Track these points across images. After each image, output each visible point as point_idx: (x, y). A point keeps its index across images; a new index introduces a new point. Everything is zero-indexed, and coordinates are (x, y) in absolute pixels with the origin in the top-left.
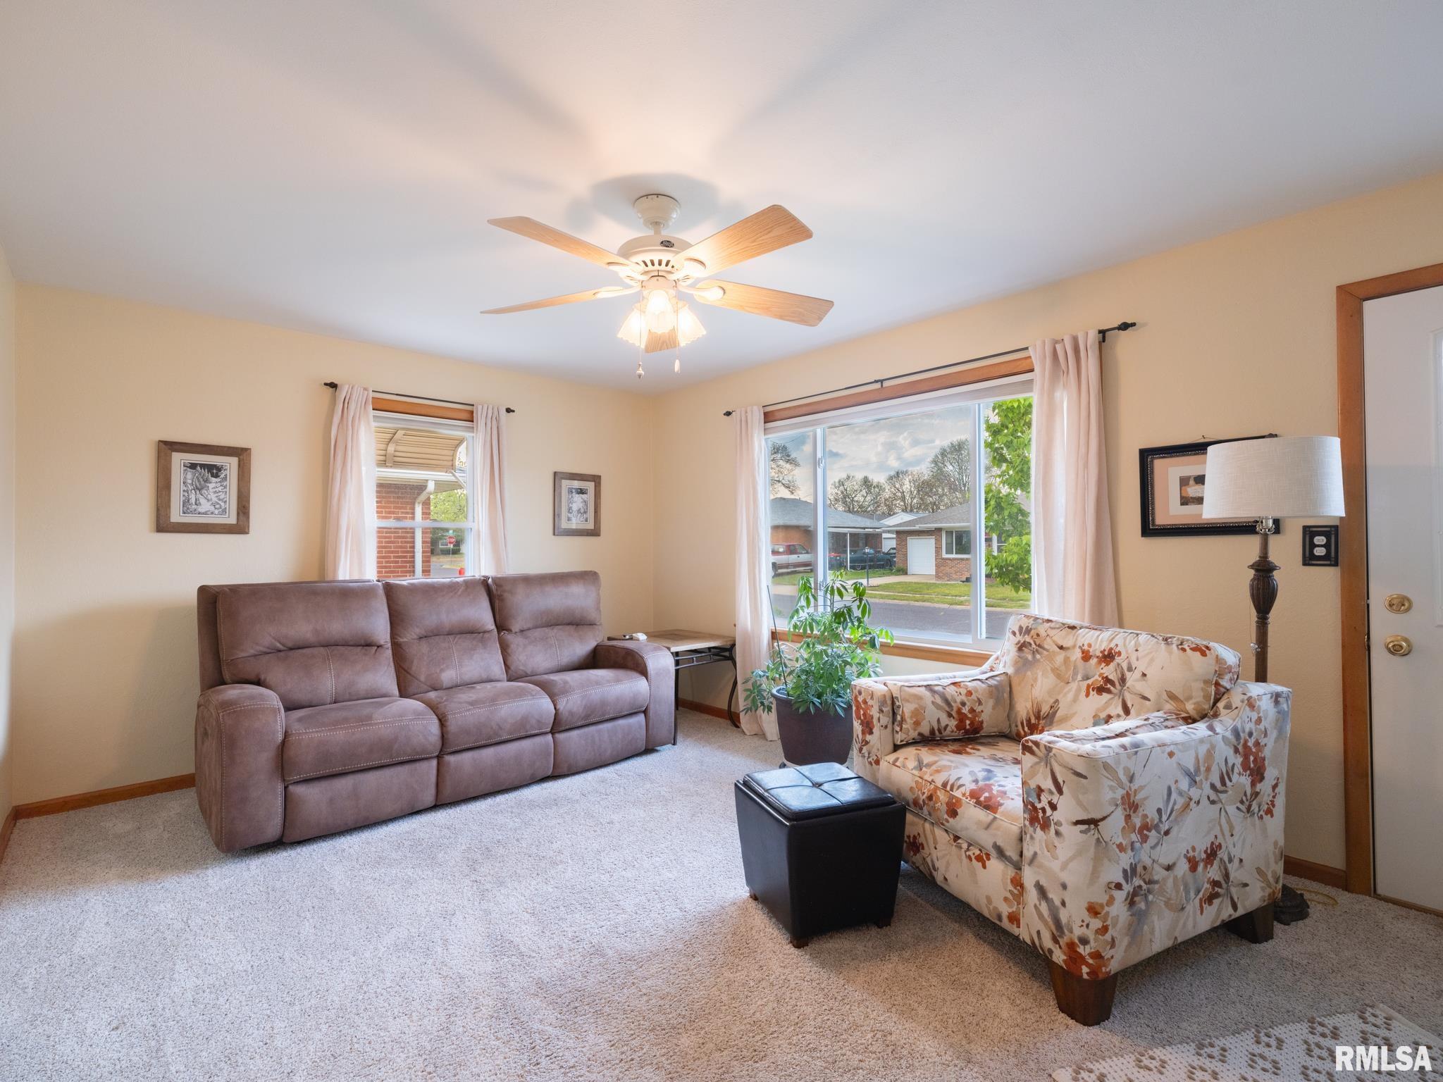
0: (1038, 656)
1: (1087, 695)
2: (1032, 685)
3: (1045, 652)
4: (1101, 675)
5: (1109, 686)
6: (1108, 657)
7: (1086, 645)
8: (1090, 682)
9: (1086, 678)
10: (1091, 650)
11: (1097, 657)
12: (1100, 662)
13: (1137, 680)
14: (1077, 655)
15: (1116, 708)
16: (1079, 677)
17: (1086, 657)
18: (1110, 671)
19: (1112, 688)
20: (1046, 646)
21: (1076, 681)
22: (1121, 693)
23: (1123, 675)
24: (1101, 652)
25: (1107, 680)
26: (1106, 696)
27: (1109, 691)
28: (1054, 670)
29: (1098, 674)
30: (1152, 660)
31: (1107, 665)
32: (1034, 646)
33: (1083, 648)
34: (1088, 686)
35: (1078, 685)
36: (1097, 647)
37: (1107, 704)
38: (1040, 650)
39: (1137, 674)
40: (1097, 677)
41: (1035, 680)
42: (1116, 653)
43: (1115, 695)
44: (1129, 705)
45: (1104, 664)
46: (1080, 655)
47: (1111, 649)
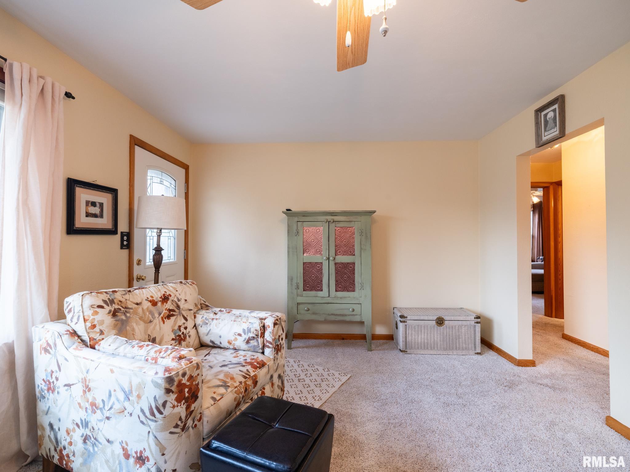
0: (128, 315)
1: (164, 323)
2: (133, 334)
3: (131, 310)
4: (166, 309)
5: (172, 313)
6: (165, 299)
7: (149, 297)
8: (162, 315)
9: (160, 314)
10: (154, 299)
11: (160, 301)
12: (163, 303)
13: (184, 304)
14: (147, 305)
15: (181, 321)
16: (156, 315)
17: (154, 303)
18: (169, 305)
19: (174, 313)
20: (130, 307)
21: (156, 318)
22: (180, 313)
23: (177, 304)
24: (160, 298)
25: (170, 310)
26: (173, 319)
27: (173, 315)
28: (141, 318)
29: (164, 309)
30: (185, 293)
31: (167, 303)
32: (123, 309)
33: (149, 300)
34: (162, 318)
35: (157, 320)
36: (157, 296)
37: (175, 322)
38: (127, 310)
39: (183, 301)
40: (164, 311)
41: (133, 330)
42: (168, 296)
43: (177, 315)
44: (186, 316)
45: (165, 303)
46: (150, 304)
47: (164, 295)
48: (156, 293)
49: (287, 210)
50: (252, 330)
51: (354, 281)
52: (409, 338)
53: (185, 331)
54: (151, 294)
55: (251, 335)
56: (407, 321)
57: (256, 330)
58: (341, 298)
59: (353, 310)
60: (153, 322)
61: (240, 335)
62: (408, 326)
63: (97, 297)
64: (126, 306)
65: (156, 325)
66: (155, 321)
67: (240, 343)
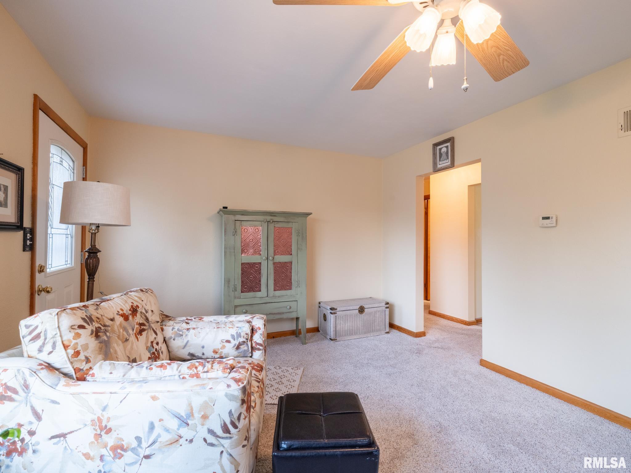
0: (108, 334)
1: (138, 340)
2: (117, 357)
3: (109, 328)
5: (142, 327)
6: (134, 310)
7: (120, 311)
8: (135, 331)
9: (133, 330)
10: (125, 312)
11: (131, 314)
12: (133, 317)
13: (151, 316)
14: (119, 320)
15: (152, 335)
16: (131, 331)
17: (126, 318)
18: (139, 319)
19: (144, 327)
20: (107, 324)
21: (131, 335)
22: (150, 327)
23: (146, 316)
24: (130, 310)
25: (141, 325)
26: (144, 333)
27: (144, 330)
28: (118, 337)
29: (135, 324)
30: (150, 302)
32: (103, 328)
33: (120, 313)
34: (135, 334)
35: (133, 338)
36: (126, 309)
37: (147, 337)
38: (106, 328)
39: (150, 312)
40: (136, 326)
41: (116, 351)
42: (136, 307)
43: (147, 329)
44: (155, 330)
45: (135, 317)
46: (121, 319)
47: (132, 306)
48: (124, 305)
49: (224, 208)
50: (242, 334)
51: (291, 279)
52: (338, 327)
53: (157, 347)
54: (120, 307)
55: (241, 340)
56: (337, 312)
57: (247, 334)
58: (279, 297)
59: (290, 308)
60: (129, 340)
61: (228, 341)
62: (337, 317)
63: (75, 314)
64: (104, 323)
65: (132, 344)
66: (131, 339)
67: (229, 349)
